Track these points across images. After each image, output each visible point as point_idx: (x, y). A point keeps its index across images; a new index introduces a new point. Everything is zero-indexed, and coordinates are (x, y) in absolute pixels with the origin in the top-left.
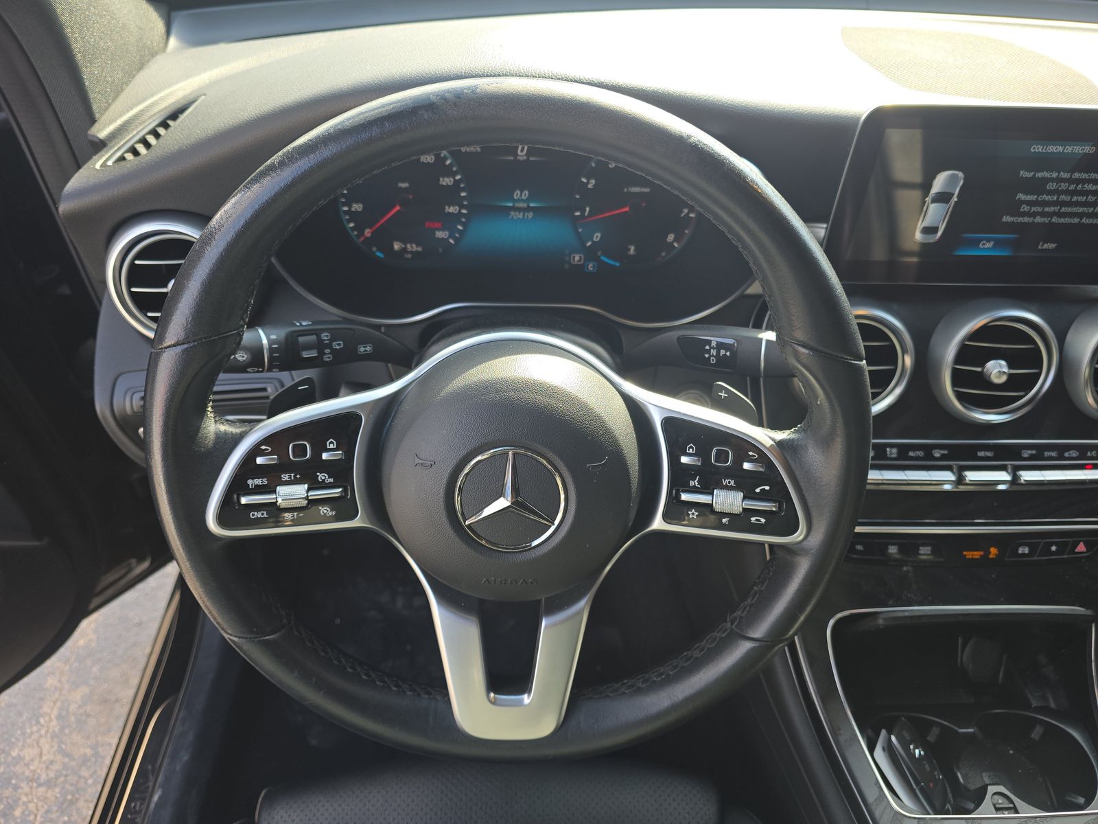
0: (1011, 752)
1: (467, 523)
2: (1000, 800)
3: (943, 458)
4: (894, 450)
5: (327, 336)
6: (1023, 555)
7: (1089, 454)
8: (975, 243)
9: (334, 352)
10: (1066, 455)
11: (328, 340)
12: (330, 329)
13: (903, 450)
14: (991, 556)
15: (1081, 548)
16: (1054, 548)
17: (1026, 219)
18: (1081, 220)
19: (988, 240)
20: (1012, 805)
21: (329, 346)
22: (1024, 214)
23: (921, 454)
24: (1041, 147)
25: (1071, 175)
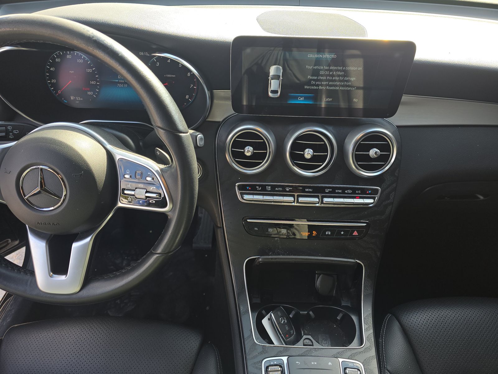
0: (335, 326)
1: (26, 198)
2: (307, 341)
3: (290, 191)
4: (269, 187)
5: (11, 128)
6: (328, 235)
7: (357, 192)
8: (296, 98)
9: (14, 134)
10: (346, 192)
11: (11, 129)
12: (12, 125)
13: (273, 187)
14: (313, 235)
15: (355, 233)
16: (342, 233)
17: (315, 88)
18: (340, 88)
19: (301, 97)
20: (312, 344)
21: (12, 132)
22: (313, 85)
23: (281, 189)
24: (312, 55)
25: (329, 68)
